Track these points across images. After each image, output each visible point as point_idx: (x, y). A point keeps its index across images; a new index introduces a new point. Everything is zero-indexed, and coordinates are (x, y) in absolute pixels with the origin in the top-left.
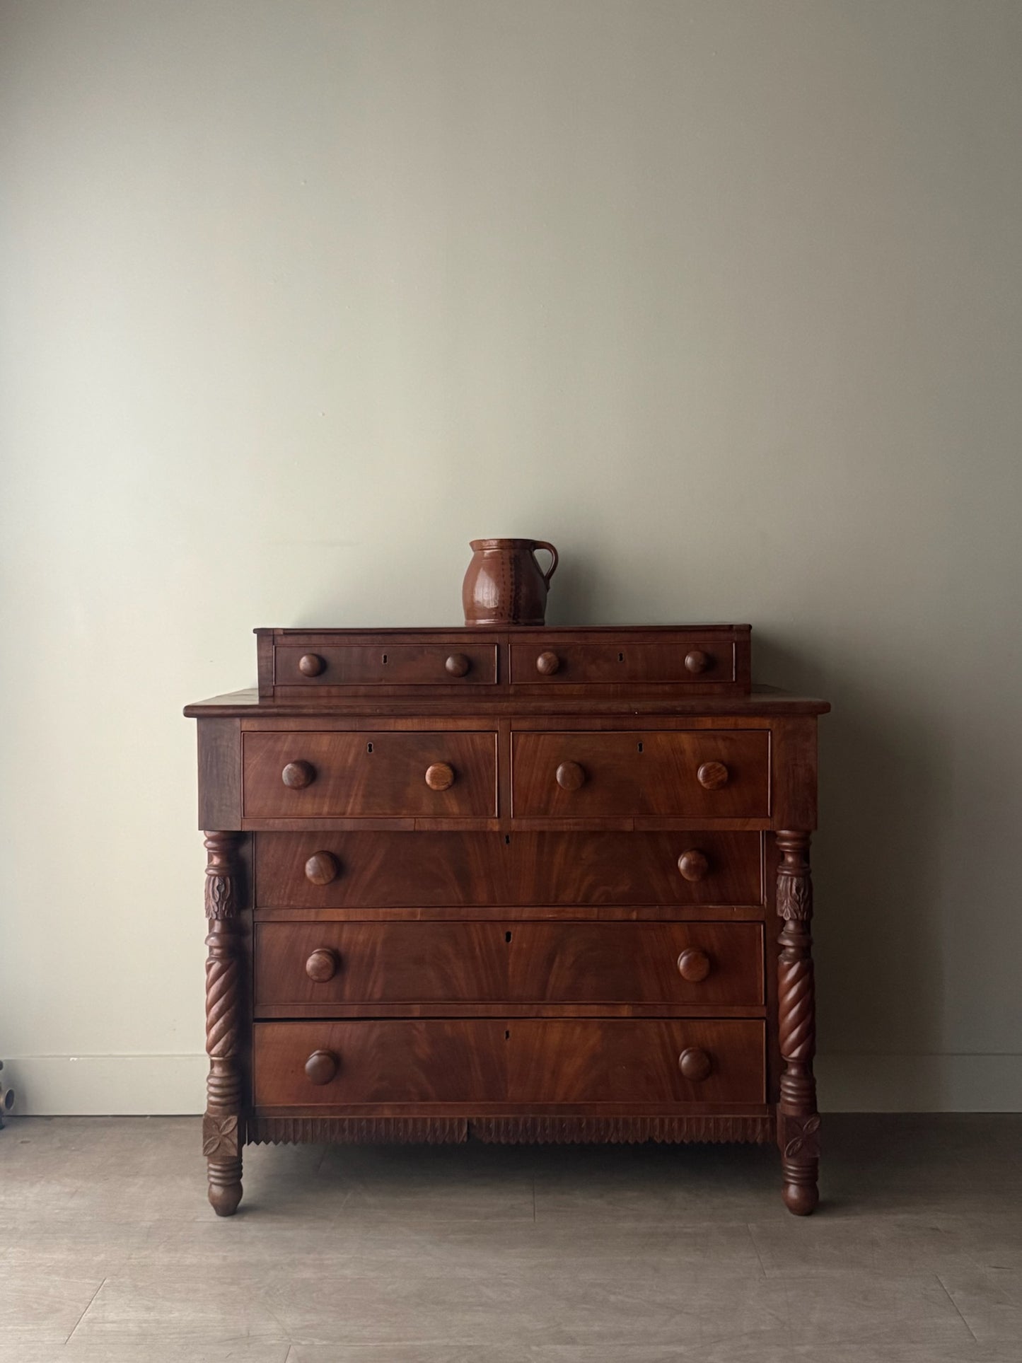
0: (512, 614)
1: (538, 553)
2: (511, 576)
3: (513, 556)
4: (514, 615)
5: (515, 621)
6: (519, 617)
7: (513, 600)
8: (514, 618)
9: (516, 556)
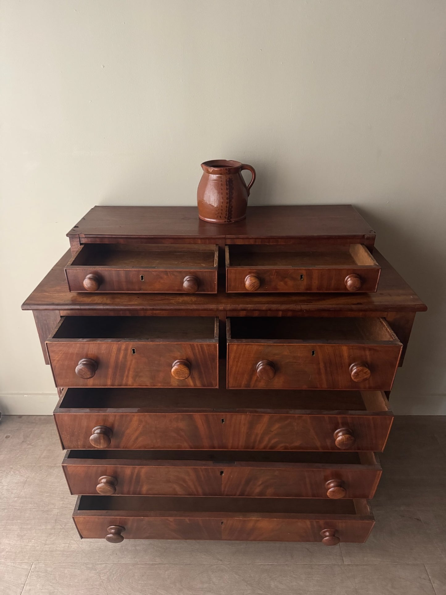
0: (227, 217)
1: (244, 173)
2: (227, 194)
3: (228, 180)
4: (228, 217)
5: (229, 221)
6: (231, 218)
7: (228, 209)
8: (228, 219)
9: (229, 178)
